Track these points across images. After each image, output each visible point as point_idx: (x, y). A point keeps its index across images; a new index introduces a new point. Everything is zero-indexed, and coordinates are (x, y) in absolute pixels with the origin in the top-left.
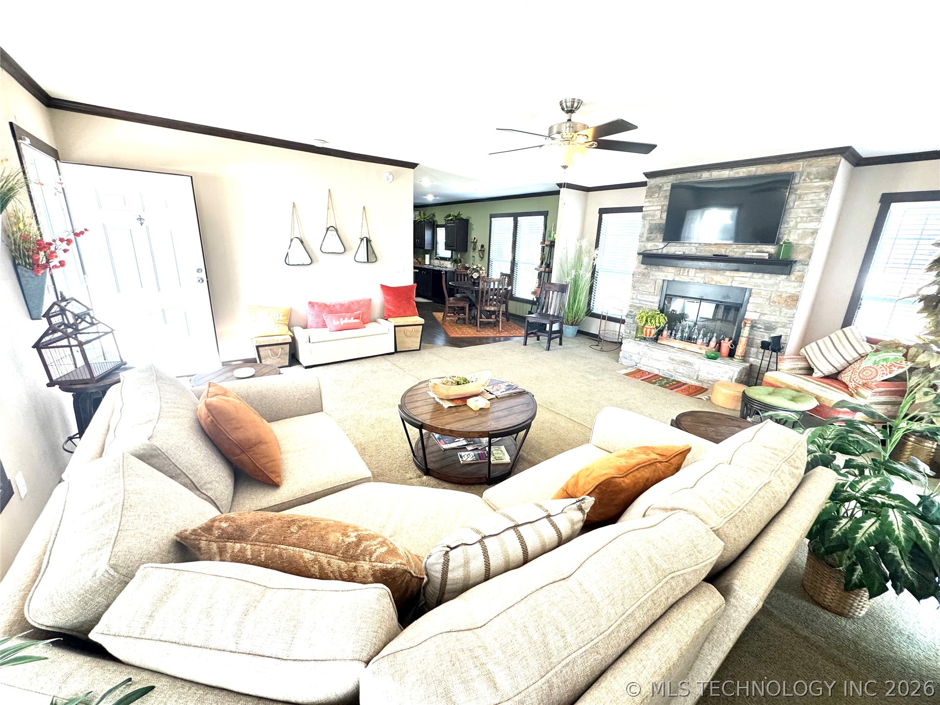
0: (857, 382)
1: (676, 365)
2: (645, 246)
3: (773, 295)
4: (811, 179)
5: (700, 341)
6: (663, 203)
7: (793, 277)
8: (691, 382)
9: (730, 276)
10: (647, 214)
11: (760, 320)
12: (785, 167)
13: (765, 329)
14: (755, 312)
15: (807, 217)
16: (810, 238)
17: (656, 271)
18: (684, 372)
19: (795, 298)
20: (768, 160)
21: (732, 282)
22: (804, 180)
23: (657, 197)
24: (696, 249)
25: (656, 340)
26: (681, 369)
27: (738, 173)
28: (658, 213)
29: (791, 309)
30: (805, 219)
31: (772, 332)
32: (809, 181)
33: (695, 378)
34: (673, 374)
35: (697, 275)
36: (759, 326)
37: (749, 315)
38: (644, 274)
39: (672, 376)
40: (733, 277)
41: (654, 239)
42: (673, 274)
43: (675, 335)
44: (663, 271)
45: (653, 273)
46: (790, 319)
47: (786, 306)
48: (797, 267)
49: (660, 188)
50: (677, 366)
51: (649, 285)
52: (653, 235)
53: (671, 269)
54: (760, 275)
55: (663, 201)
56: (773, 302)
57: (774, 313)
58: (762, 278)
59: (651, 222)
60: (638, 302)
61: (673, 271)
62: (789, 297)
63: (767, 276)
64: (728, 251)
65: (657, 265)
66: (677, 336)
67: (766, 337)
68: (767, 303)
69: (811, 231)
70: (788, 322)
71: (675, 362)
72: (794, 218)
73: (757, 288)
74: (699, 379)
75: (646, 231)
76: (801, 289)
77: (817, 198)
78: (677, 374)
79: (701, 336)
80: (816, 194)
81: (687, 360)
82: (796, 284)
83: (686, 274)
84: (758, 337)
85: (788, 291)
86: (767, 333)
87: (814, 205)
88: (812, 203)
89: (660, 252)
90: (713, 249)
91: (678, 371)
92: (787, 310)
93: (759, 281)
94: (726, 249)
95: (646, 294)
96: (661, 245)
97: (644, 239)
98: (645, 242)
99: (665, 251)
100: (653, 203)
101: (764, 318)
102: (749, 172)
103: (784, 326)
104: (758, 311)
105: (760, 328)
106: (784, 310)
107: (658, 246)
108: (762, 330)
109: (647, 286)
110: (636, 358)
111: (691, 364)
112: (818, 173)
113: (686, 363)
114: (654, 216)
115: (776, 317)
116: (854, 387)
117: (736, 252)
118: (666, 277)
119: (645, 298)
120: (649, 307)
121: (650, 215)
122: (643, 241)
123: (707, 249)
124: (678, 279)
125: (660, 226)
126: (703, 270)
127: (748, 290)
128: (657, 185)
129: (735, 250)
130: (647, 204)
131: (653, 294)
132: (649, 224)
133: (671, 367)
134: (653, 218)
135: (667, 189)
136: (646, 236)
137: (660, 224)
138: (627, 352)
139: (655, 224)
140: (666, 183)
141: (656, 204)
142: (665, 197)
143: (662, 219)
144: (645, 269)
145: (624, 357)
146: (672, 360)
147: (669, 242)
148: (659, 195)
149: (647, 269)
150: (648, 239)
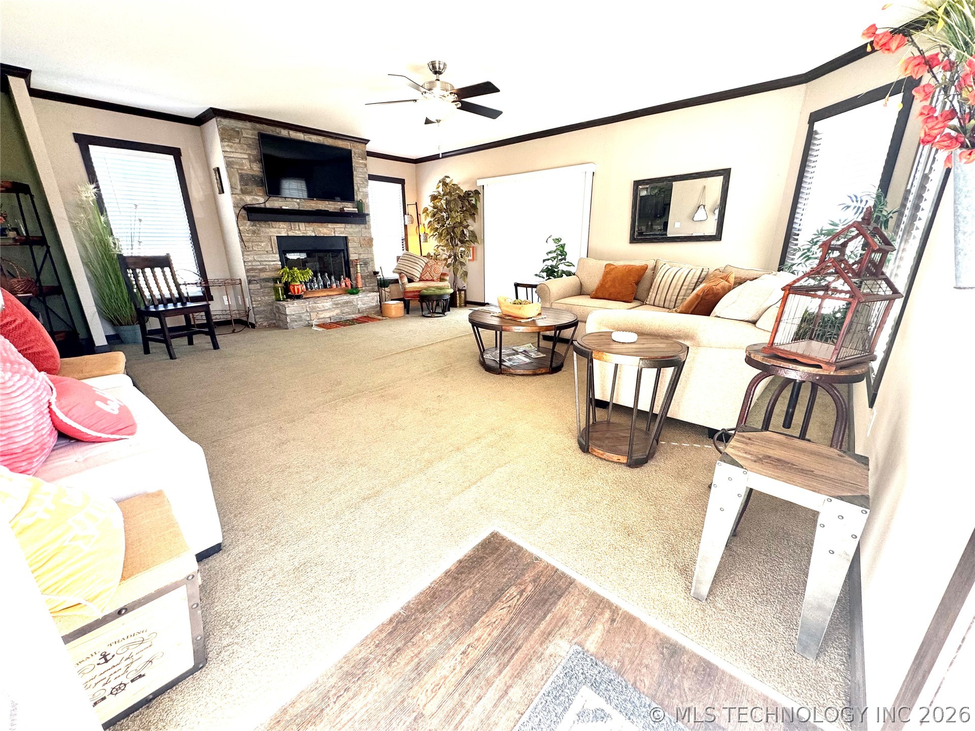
0: (436, 276)
2: (241, 199)
3: (361, 240)
4: (359, 158)
5: (334, 285)
6: (249, 152)
9: (331, 228)
10: (232, 161)
11: (358, 259)
15: (363, 184)
17: (265, 227)
21: (334, 232)
22: (356, 158)
23: (237, 143)
24: (299, 204)
27: (311, 139)
28: (246, 162)
29: (371, 247)
35: (307, 229)
37: (353, 257)
38: (254, 232)
40: (334, 228)
41: (250, 192)
42: (285, 230)
44: (273, 227)
45: (263, 229)
48: (367, 219)
49: (238, 132)
51: (263, 243)
52: (249, 188)
53: (282, 225)
55: (247, 150)
57: (365, 253)
58: (351, 228)
59: (239, 172)
60: (258, 263)
61: (285, 226)
62: (369, 239)
65: (266, 221)
67: (366, 270)
68: (360, 246)
71: (339, 306)
73: (350, 235)
75: (238, 182)
77: (364, 171)
79: (333, 280)
80: (363, 168)
81: (344, 301)
83: (297, 228)
85: (368, 236)
86: (366, 268)
87: (364, 176)
88: (362, 174)
89: (263, 206)
90: (312, 204)
93: (351, 230)
95: (265, 254)
96: (262, 200)
97: (238, 191)
98: (240, 194)
99: (268, 205)
100: (236, 149)
101: (361, 257)
102: (318, 140)
104: (356, 253)
106: (369, 249)
107: (258, 199)
110: (304, 317)
112: (359, 153)
113: (345, 303)
114: (242, 165)
115: (367, 255)
118: (280, 233)
119: (264, 257)
120: (273, 266)
121: (237, 163)
122: (237, 194)
123: (308, 205)
124: (291, 234)
125: (253, 178)
126: (311, 224)
127: (346, 237)
128: (232, 128)
129: (329, 206)
130: (228, 149)
131: (271, 252)
132: (239, 173)
133: (338, 311)
134: (241, 168)
135: (248, 136)
136: (239, 187)
137: (252, 175)
138: (293, 315)
139: (247, 174)
140: (245, 129)
141: (239, 151)
142: (249, 146)
143: (253, 170)
144: (253, 226)
145: (293, 321)
146: (337, 304)
147: (270, 197)
148: (240, 141)
149: (256, 226)
150: (243, 192)
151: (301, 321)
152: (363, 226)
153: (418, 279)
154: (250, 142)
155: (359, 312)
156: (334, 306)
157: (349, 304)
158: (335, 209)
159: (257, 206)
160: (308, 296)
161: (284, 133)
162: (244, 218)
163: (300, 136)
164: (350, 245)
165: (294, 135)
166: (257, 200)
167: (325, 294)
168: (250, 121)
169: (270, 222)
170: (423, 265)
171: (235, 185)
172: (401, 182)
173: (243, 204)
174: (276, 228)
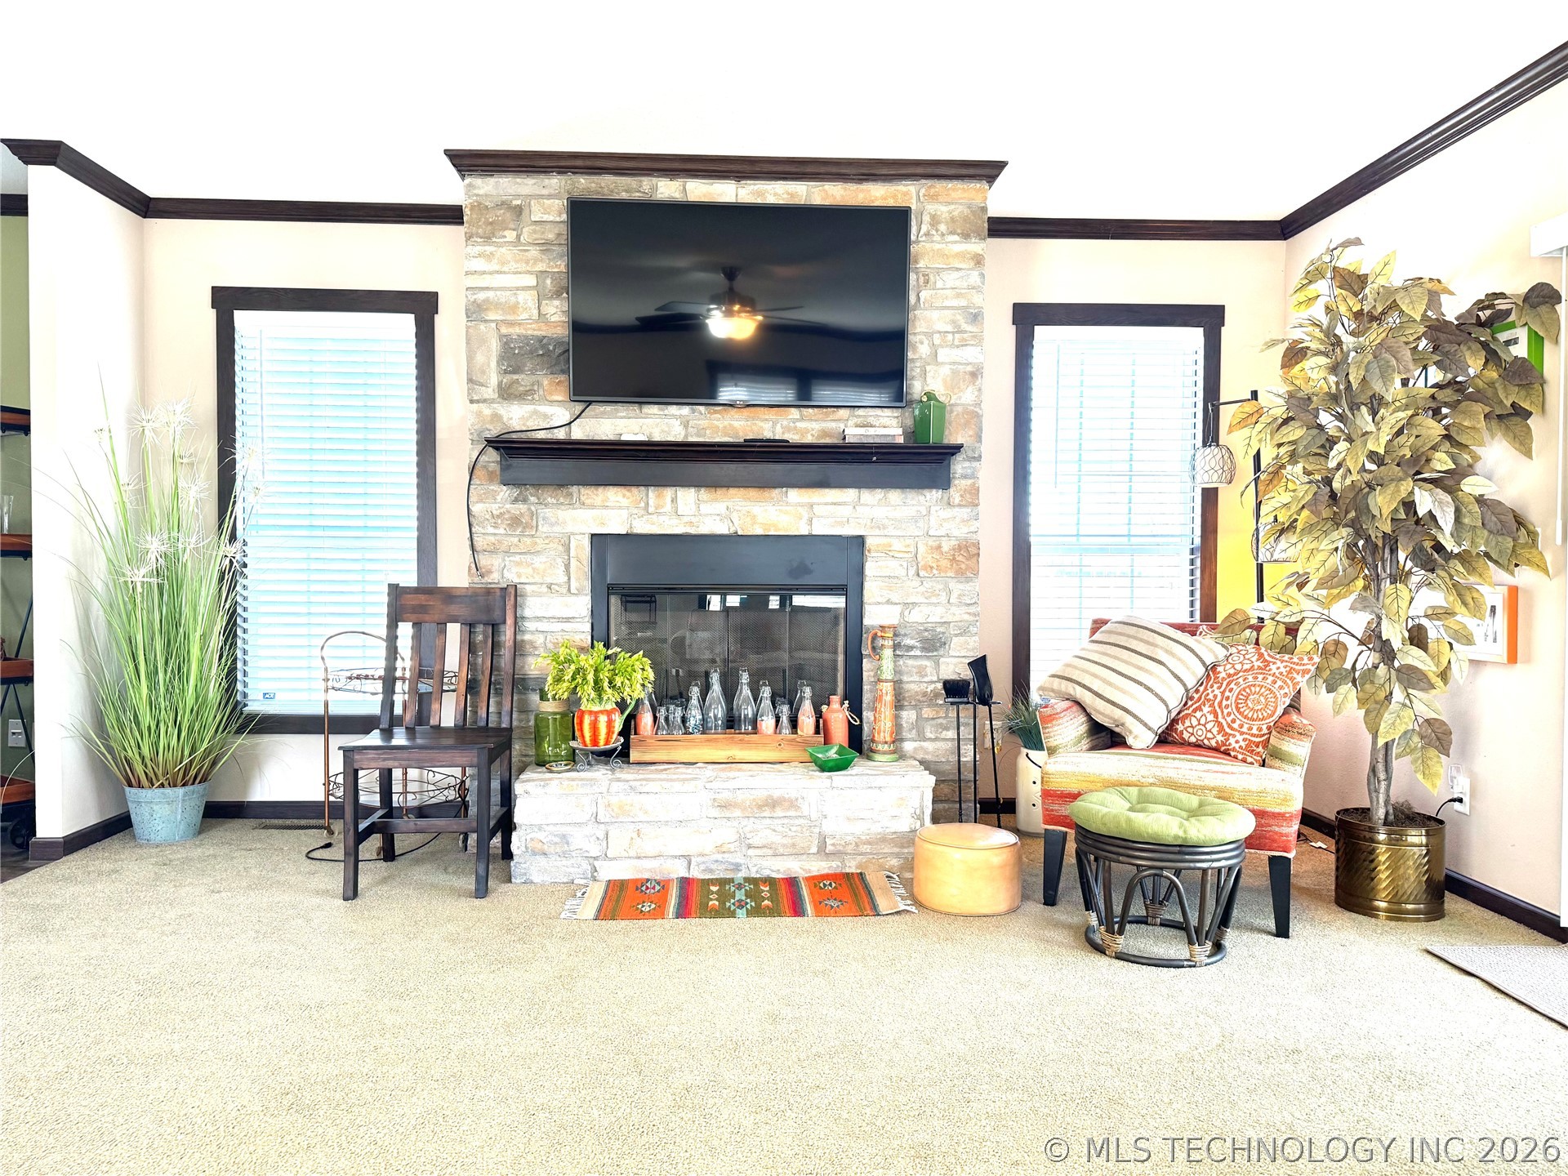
0: (1245, 729)
1: (745, 822)
2: (496, 417)
3: (922, 549)
4: (943, 235)
5: (767, 723)
6: (541, 267)
7: (955, 493)
8: (807, 866)
9: (802, 505)
10: (487, 300)
11: (905, 624)
12: (877, 195)
13: (923, 649)
14: (889, 602)
15: (953, 333)
16: (970, 388)
17: (557, 505)
18: (776, 839)
19: (973, 550)
20: (834, 170)
21: (810, 521)
22: (927, 234)
23: (511, 244)
24: (686, 425)
25: (624, 754)
26: (764, 832)
27: (759, 194)
28: (528, 299)
29: (968, 580)
30: (950, 337)
31: (941, 652)
32: (937, 238)
33: (814, 850)
34: (738, 859)
35: (705, 508)
36: (908, 642)
37: (876, 616)
38: (515, 521)
39: (737, 867)
40: (810, 505)
41: (526, 393)
42: (625, 513)
43: (684, 720)
44: (582, 504)
45: (548, 512)
46: (972, 609)
47: (957, 572)
48: (959, 466)
49: (518, 211)
50: (749, 824)
51: (543, 558)
52: (524, 380)
54: (879, 494)
55: (536, 260)
56: (925, 568)
57: (934, 600)
59: (504, 330)
61: (625, 502)
62: (960, 548)
63: (895, 496)
64: (779, 429)
65: (562, 484)
66: (692, 722)
67: (929, 670)
68: (912, 571)
69: (969, 368)
70: (972, 618)
71: (737, 813)
72: (925, 334)
73: (877, 532)
74: (829, 848)
75: (493, 364)
76: (976, 524)
77: (965, 285)
78: (751, 852)
79: (766, 703)
80: (961, 273)
81: (776, 794)
82: (965, 512)
83: (668, 507)
84: (909, 673)
85: (956, 533)
86: (928, 658)
87: (963, 303)
88: (958, 295)
89: (560, 435)
90: (736, 424)
91: (755, 841)
92: (961, 586)
93: (880, 512)
94: (774, 424)
95: (541, 595)
96: (561, 415)
97: (490, 392)
98: (493, 401)
99: (579, 433)
100: (504, 263)
101: (916, 616)
102: (792, 195)
103: (964, 632)
104: (894, 600)
105: (911, 648)
106: (957, 587)
107: (549, 414)
108: (918, 653)
109: (538, 561)
110: (584, 841)
111: (792, 804)
112: (953, 219)
113: (773, 803)
114: (514, 308)
115: (940, 610)
116: (1243, 744)
117: (806, 431)
118: (603, 524)
119: (537, 607)
120: (562, 638)
121: (498, 306)
122: (485, 401)
123: (720, 424)
124: (642, 527)
125: (543, 347)
126: (720, 491)
127: (860, 540)
128: (503, 203)
129: (799, 425)
130: (480, 265)
131: (565, 591)
132: (501, 336)
133: (726, 834)
134: (509, 317)
135: (546, 218)
136: (494, 379)
137: (540, 339)
138: (540, 827)
139: (526, 337)
140: (542, 196)
141: (513, 266)
142: (546, 246)
143: (547, 322)
144: (516, 500)
145: (534, 853)
146: (724, 806)
147: (590, 403)
148: (518, 237)
149: (525, 501)
150: (507, 393)
151: (565, 855)
152: (934, 495)
153: (1150, 738)
154: (551, 236)
155: (822, 850)
156: (715, 813)
157: (779, 812)
158: (825, 433)
159: (541, 435)
160: (648, 758)
161: (667, 189)
162: (491, 477)
163: (725, 192)
164: (870, 568)
165: (700, 190)
166: (546, 416)
167: (720, 754)
168: (562, 170)
169: (574, 489)
170: (1193, 673)
171: (483, 372)
172: (1209, 318)
173: (494, 431)
174: (593, 507)
